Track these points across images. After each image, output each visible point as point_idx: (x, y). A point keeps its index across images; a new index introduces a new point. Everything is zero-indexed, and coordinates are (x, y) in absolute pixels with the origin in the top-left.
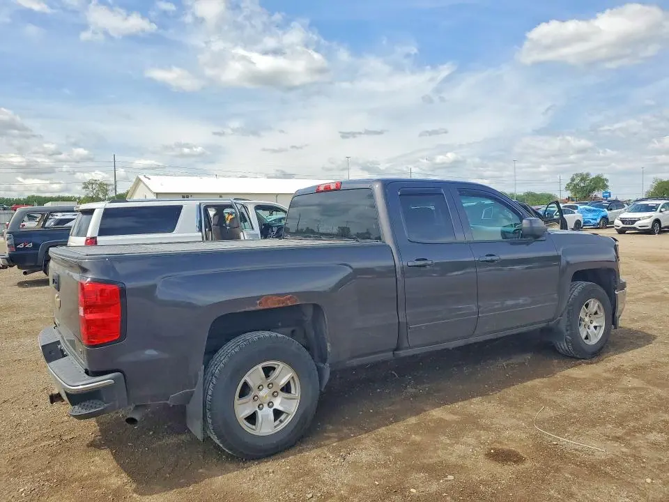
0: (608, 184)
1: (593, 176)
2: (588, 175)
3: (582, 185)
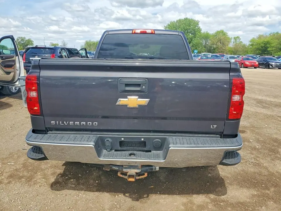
0: (34, 43)
1: (27, 39)
2: (24, 38)
3: (22, 42)
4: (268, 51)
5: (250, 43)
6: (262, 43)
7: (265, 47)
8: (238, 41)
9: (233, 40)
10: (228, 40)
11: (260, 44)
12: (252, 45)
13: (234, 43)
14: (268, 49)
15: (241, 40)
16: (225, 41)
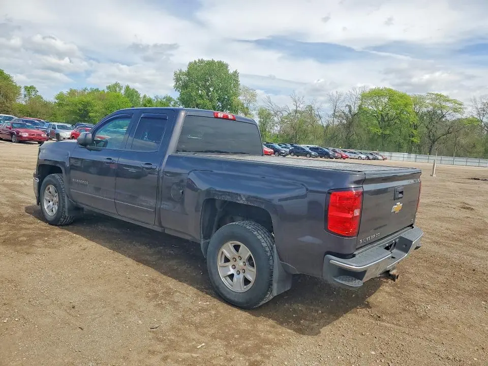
4: (89, 117)
5: (57, 101)
6: (80, 103)
7: (85, 111)
8: (33, 93)
9: (23, 91)
10: (15, 90)
11: (76, 105)
12: (60, 105)
13: (25, 96)
14: (90, 114)
15: (38, 94)
16: (8, 91)
